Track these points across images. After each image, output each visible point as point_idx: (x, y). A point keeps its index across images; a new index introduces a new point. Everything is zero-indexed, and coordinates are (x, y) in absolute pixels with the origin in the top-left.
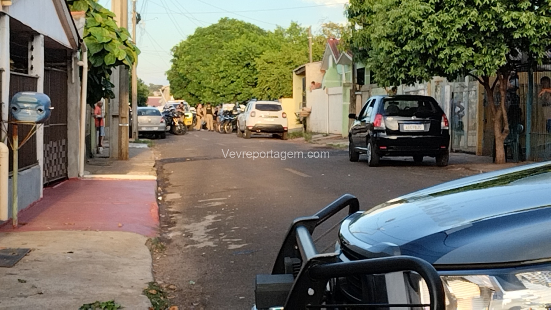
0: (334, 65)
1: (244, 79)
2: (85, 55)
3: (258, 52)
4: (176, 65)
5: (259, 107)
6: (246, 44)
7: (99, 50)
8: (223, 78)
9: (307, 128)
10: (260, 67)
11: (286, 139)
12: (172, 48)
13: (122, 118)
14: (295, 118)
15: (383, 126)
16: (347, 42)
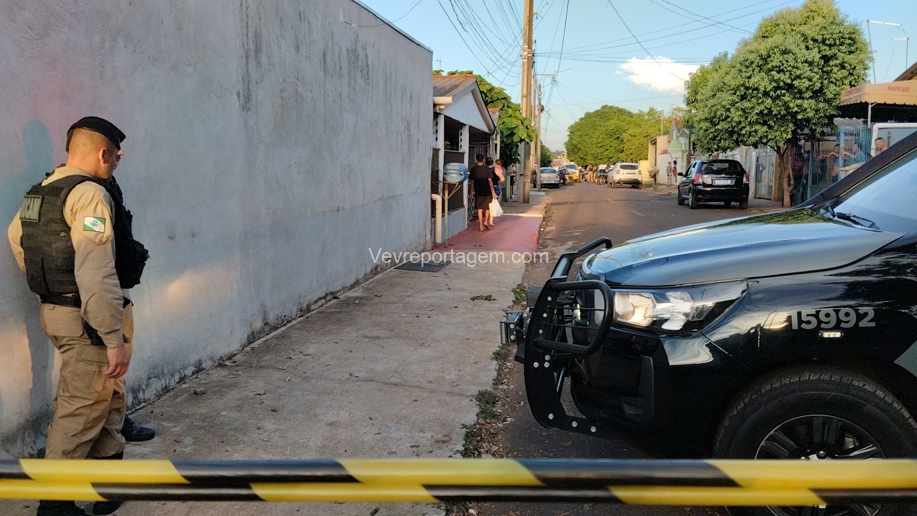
0: (677, 137)
1: (615, 148)
2: (499, 136)
3: (626, 129)
4: (572, 138)
5: (622, 167)
6: (617, 123)
7: (509, 133)
8: (601, 147)
9: (657, 181)
10: (626, 139)
11: (641, 189)
12: (569, 126)
13: (526, 176)
14: (648, 174)
15: (701, 181)
16: (685, 122)
